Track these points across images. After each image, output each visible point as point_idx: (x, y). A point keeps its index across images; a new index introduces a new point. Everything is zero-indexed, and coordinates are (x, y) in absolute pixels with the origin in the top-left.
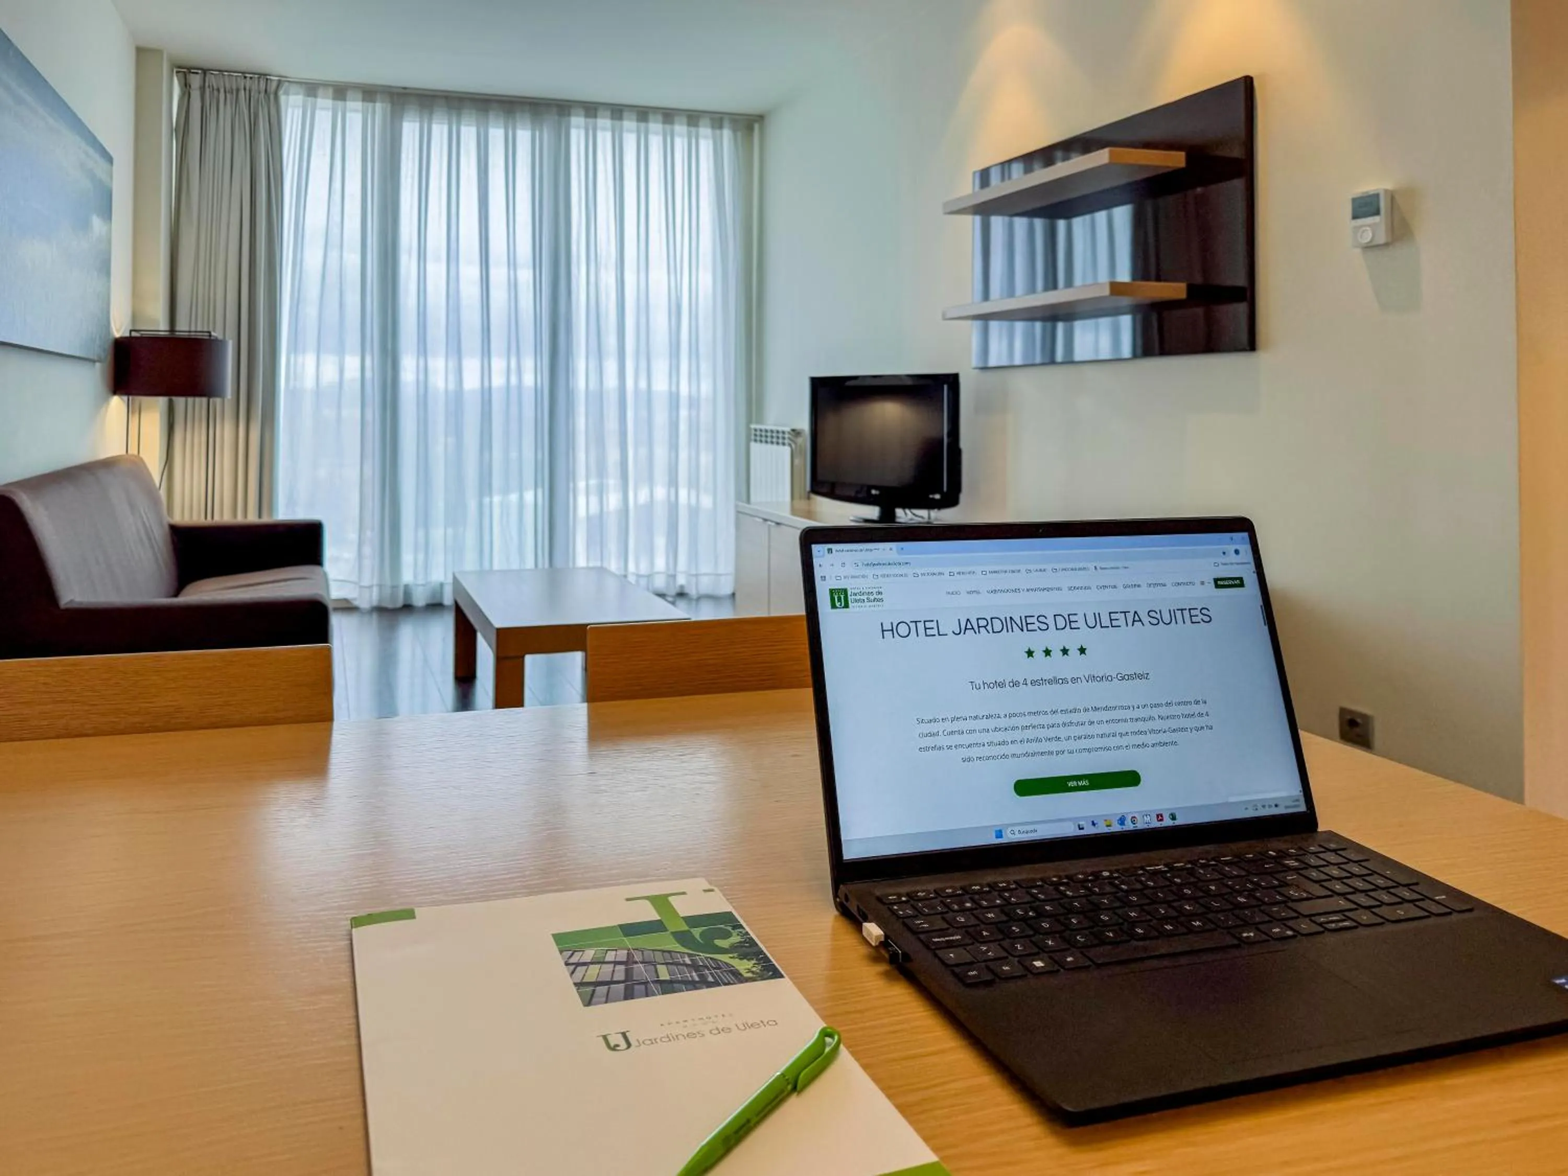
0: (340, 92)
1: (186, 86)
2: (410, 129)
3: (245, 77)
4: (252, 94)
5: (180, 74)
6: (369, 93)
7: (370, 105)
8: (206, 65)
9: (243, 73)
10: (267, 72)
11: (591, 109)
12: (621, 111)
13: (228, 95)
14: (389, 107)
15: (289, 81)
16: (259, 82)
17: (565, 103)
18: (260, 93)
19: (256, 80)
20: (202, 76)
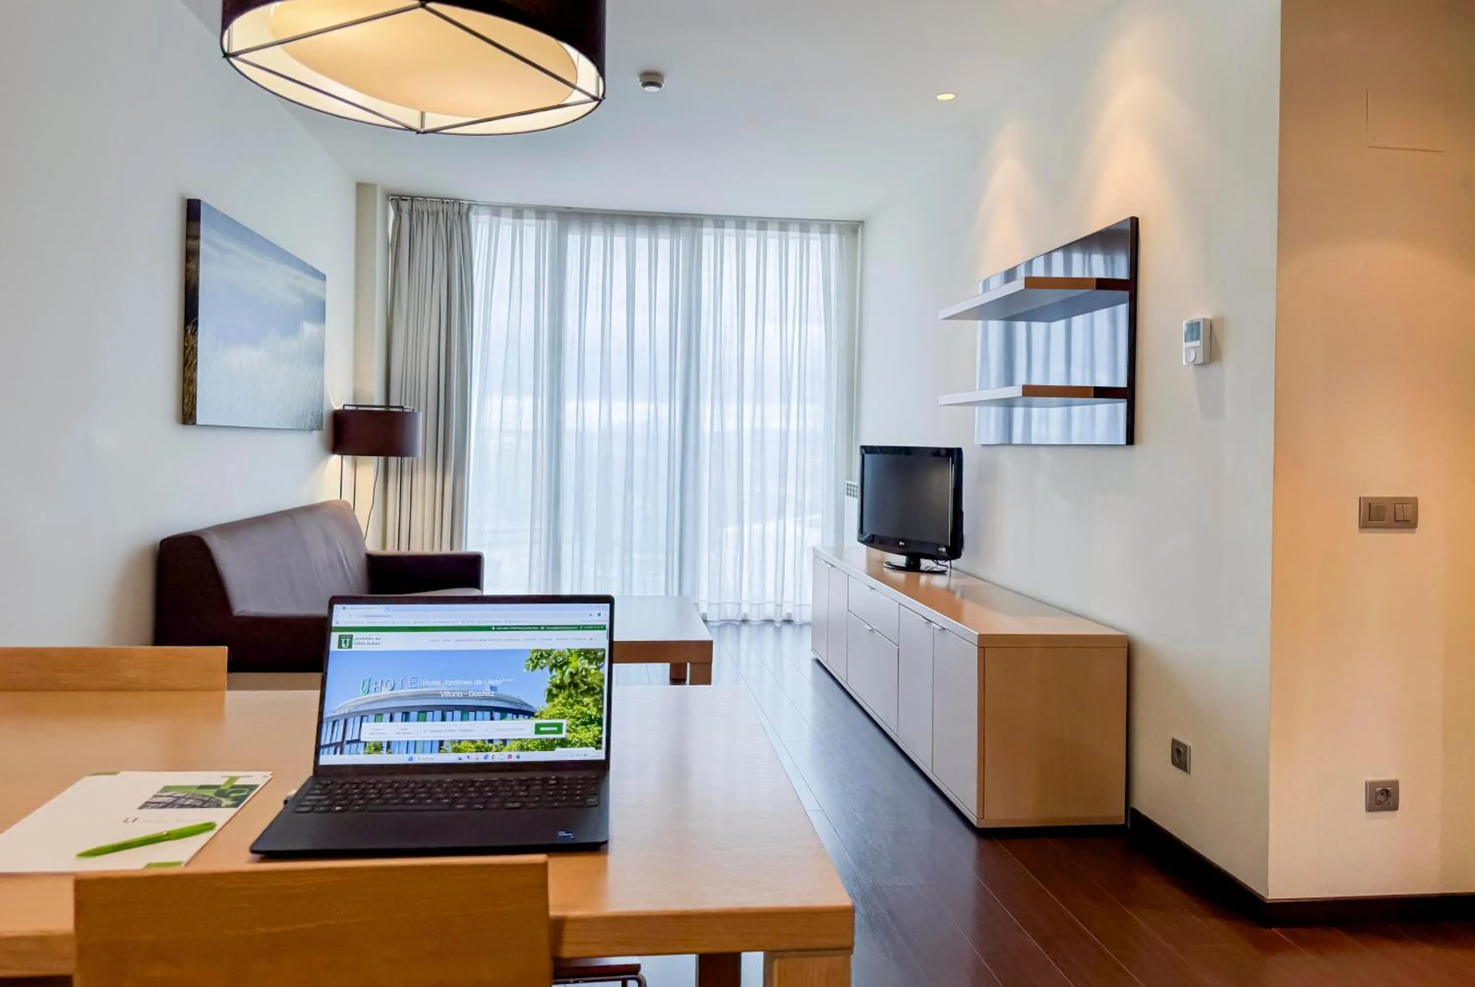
0: (518, 212)
1: (398, 210)
2: (574, 239)
3: (443, 202)
4: (449, 215)
5: (393, 201)
6: (541, 212)
7: (542, 221)
8: (415, 193)
9: (442, 199)
10: (460, 197)
11: (719, 221)
12: (744, 222)
13: (430, 217)
14: (556, 222)
15: (476, 204)
16: (453, 205)
17: (698, 217)
18: (454, 214)
19: (452, 204)
20: (410, 201)
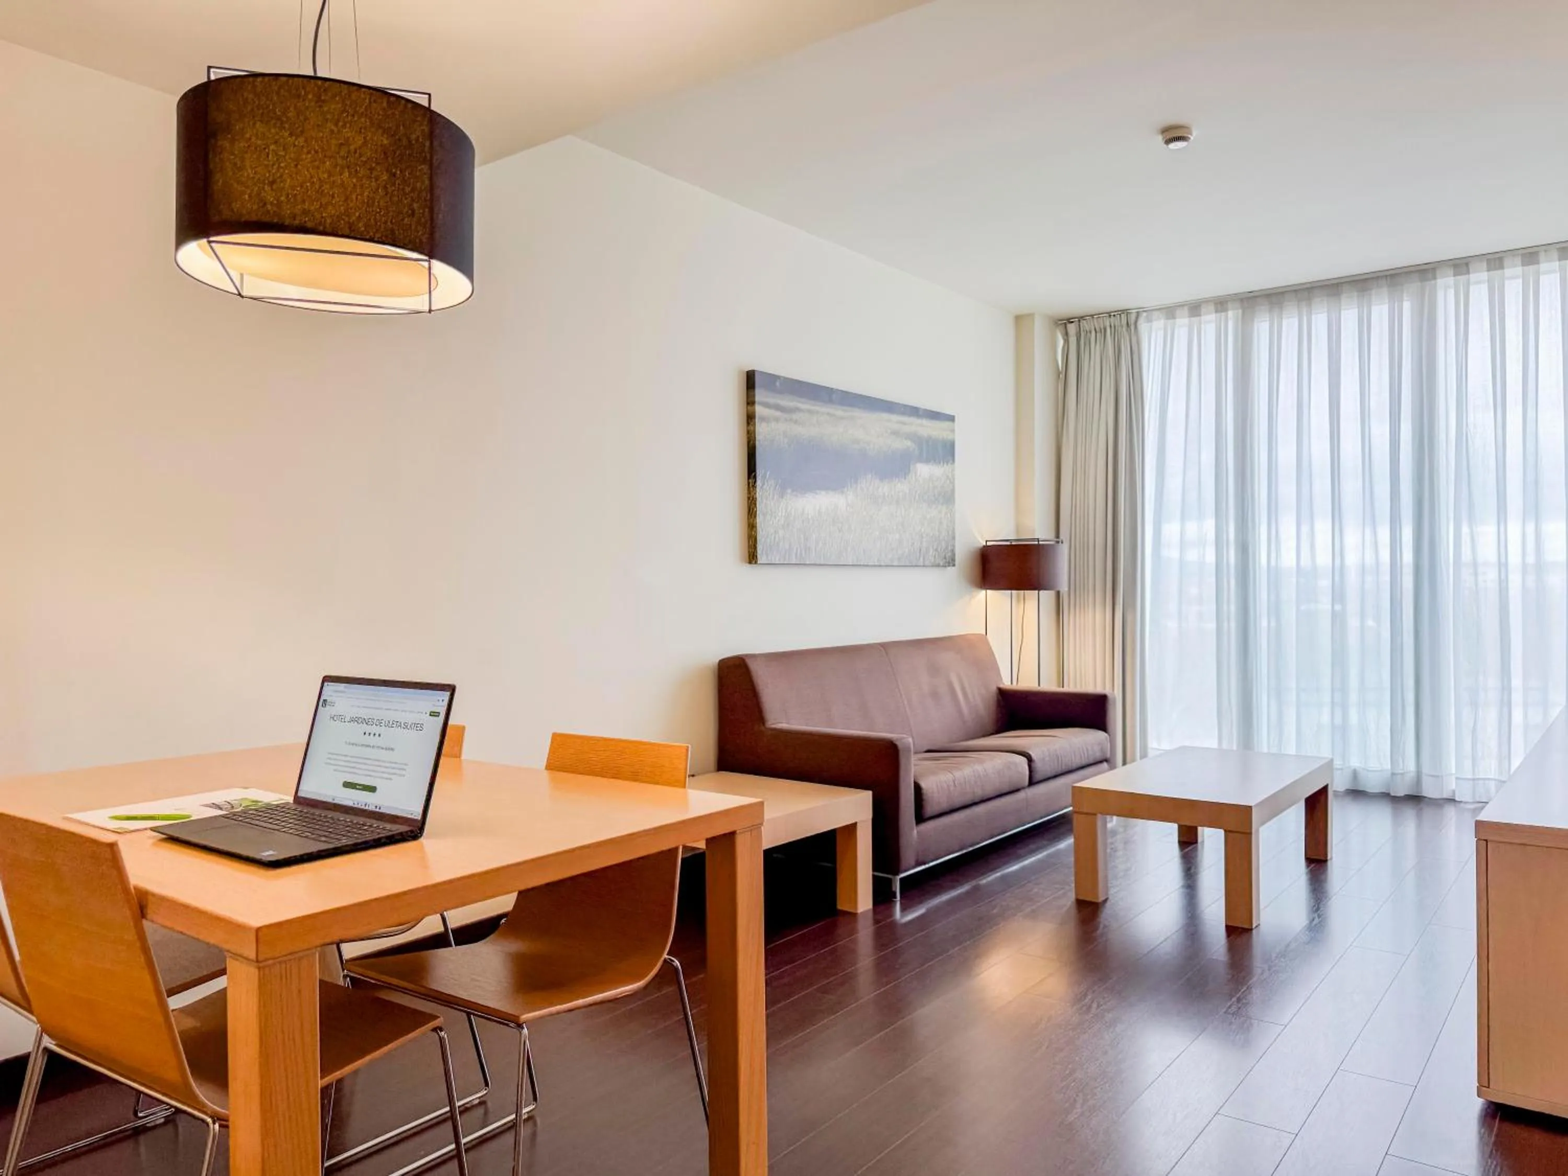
0: (1195, 309)
1: (1066, 334)
2: (1261, 327)
3: (1110, 316)
4: (1116, 328)
5: (1059, 326)
6: (1221, 304)
7: (1222, 314)
8: (1082, 313)
9: (1109, 313)
10: (1127, 307)
11: (1461, 266)
12: (1501, 260)
13: (1098, 335)
14: (1240, 309)
15: (1147, 311)
16: (1121, 316)
17: (1426, 267)
18: (1122, 326)
19: (1119, 316)
20: (1077, 323)
